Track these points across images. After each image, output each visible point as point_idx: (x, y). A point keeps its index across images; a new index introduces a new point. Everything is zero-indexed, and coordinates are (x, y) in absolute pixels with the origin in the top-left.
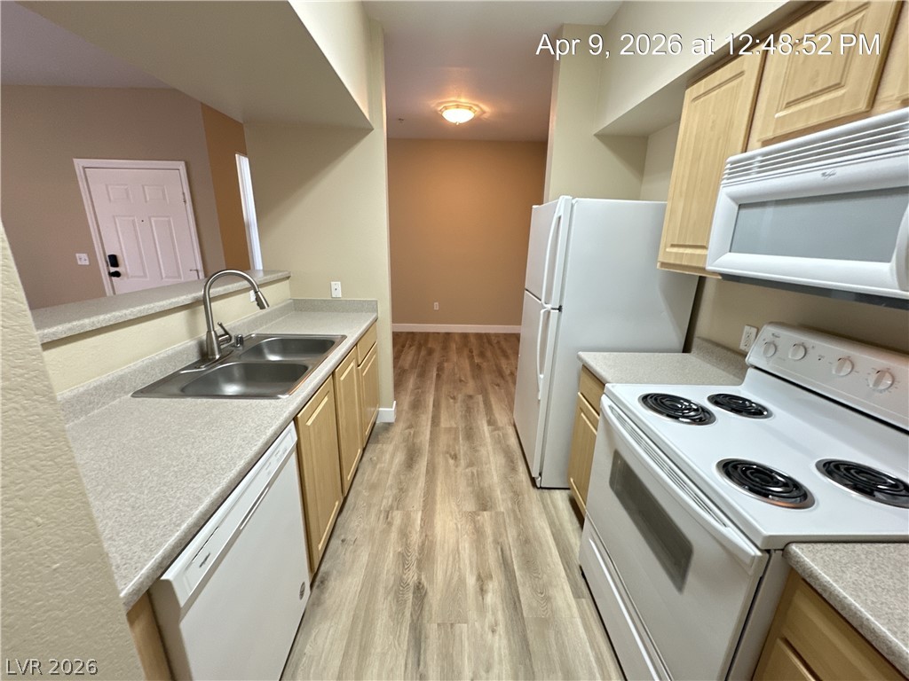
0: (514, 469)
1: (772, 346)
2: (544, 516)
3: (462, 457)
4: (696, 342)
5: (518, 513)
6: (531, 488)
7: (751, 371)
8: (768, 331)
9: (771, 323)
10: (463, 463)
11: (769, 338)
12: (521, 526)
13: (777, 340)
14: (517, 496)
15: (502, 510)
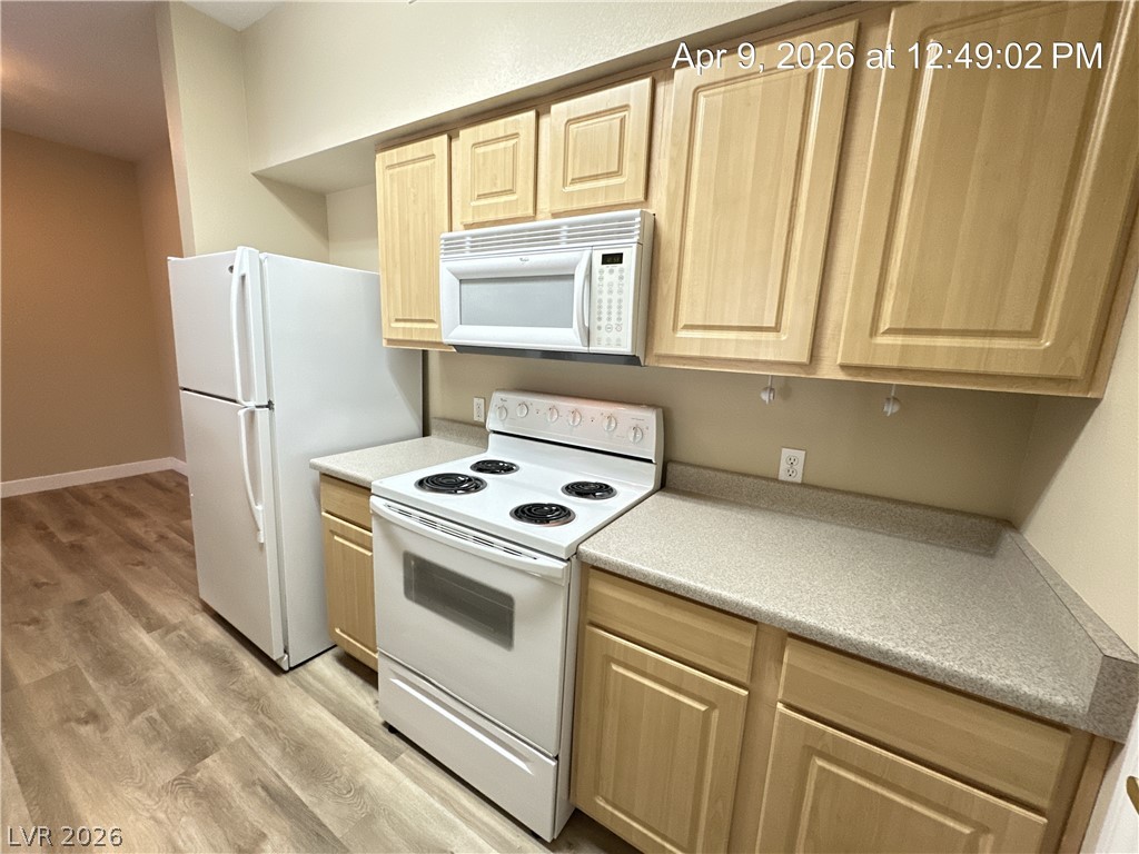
0: (232, 669)
1: (503, 409)
2: (311, 700)
3: (110, 709)
4: (433, 423)
5: (268, 722)
6: (275, 678)
7: (492, 437)
8: (497, 397)
9: (497, 390)
10: (118, 717)
11: (500, 404)
12: (281, 735)
13: (505, 404)
14: (256, 703)
15: (238, 735)
